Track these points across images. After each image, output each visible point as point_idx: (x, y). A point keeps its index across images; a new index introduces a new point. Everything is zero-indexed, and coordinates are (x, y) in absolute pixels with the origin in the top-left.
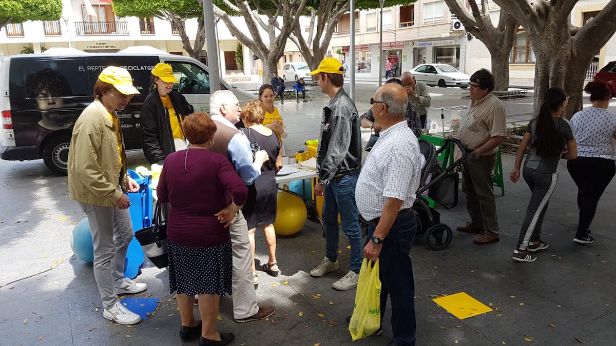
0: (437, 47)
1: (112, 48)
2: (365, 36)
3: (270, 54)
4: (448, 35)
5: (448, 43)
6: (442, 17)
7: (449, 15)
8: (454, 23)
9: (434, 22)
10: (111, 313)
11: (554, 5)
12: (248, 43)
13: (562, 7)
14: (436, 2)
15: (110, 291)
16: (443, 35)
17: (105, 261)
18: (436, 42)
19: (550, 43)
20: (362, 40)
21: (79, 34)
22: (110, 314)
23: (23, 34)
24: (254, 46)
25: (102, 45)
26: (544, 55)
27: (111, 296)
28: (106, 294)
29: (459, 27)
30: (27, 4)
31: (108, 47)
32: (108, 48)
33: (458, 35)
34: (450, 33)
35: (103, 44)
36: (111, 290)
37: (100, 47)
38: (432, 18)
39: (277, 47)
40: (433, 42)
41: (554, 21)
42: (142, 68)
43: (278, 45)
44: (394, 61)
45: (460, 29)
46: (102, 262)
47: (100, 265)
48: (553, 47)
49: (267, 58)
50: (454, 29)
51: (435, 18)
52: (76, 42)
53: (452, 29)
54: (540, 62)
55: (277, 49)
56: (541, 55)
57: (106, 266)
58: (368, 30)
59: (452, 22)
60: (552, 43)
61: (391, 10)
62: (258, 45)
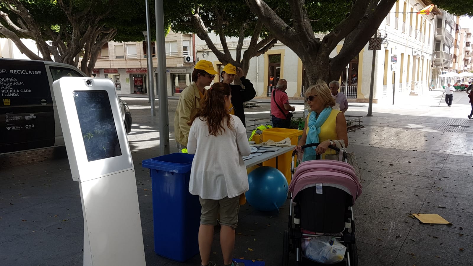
0: (173, 74)
2: (114, 62)
4: (183, 65)
5: (182, 71)
6: (177, 52)
7: (182, 52)
8: (186, 57)
9: (171, 56)
11: (326, 43)
13: (332, 44)
14: (171, 42)
16: (179, 66)
18: (173, 70)
19: (320, 67)
20: (111, 65)
26: (315, 75)
29: (189, 61)
33: (188, 66)
34: (184, 64)
38: (170, 53)
40: (170, 70)
41: (325, 53)
42: (30, 72)
44: (139, 82)
45: (190, 62)
48: (321, 69)
50: (186, 61)
51: (171, 53)
53: (185, 61)
54: (312, 79)
56: (312, 75)
58: (117, 57)
59: (185, 56)
60: (321, 67)
61: (135, 44)
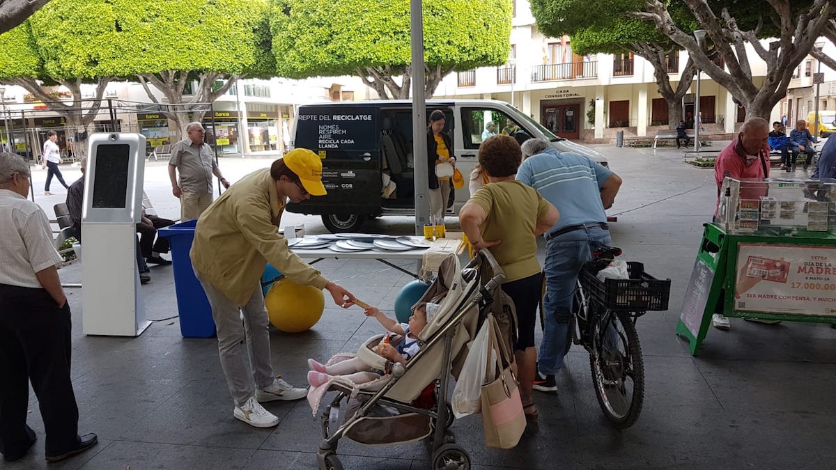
1: (575, 97)
3: (757, 96)
10: (243, 411)
12: (722, 79)
15: (240, 384)
17: (231, 345)
21: (535, 80)
22: (241, 412)
23: (473, 84)
24: (732, 84)
25: (563, 94)
27: (243, 391)
28: (236, 388)
30: (464, 48)
31: (571, 95)
32: (571, 97)
35: (565, 91)
36: (242, 382)
37: (561, 96)
39: (769, 83)
42: (357, 118)
43: (771, 80)
46: (228, 346)
47: (225, 350)
49: (752, 101)
52: (531, 90)
55: (770, 86)
57: (233, 353)
62: (736, 82)
